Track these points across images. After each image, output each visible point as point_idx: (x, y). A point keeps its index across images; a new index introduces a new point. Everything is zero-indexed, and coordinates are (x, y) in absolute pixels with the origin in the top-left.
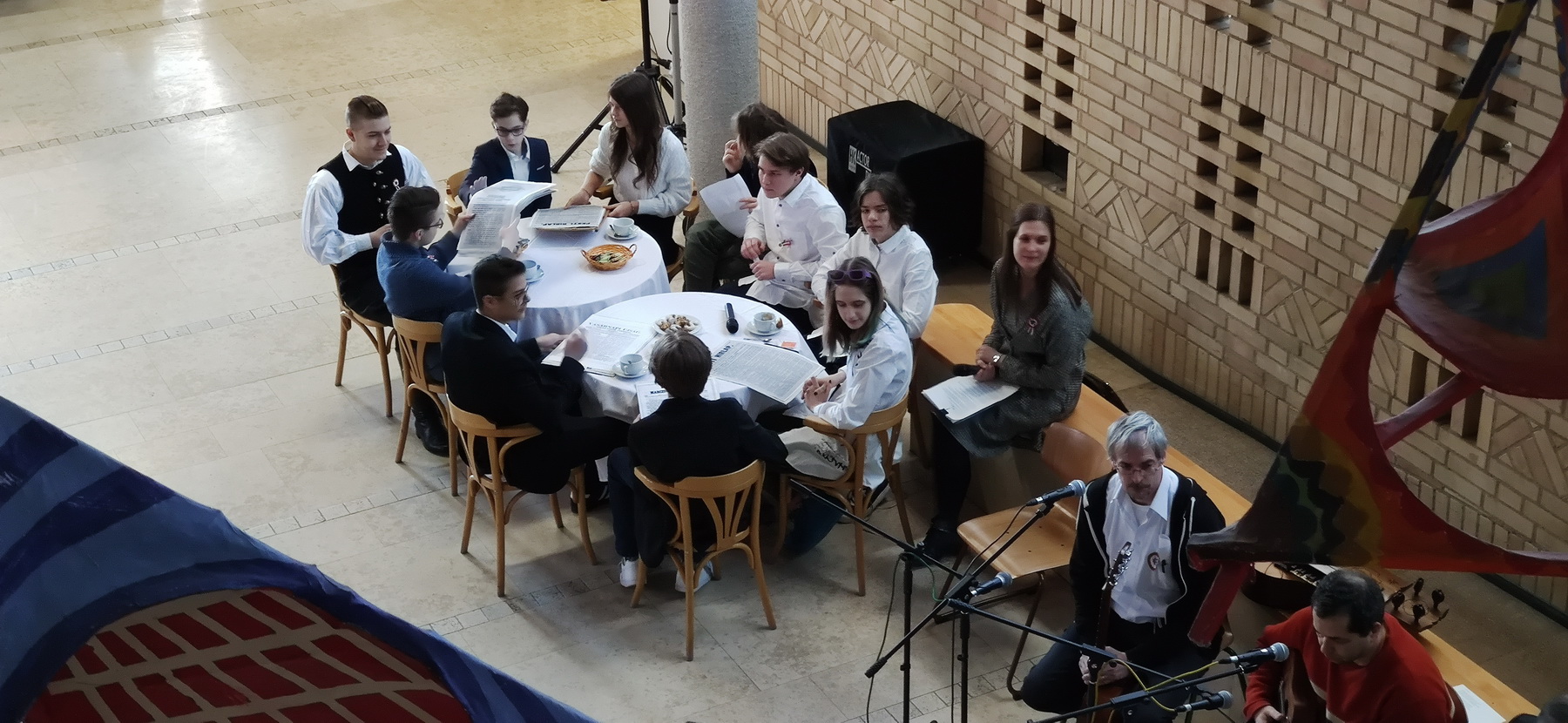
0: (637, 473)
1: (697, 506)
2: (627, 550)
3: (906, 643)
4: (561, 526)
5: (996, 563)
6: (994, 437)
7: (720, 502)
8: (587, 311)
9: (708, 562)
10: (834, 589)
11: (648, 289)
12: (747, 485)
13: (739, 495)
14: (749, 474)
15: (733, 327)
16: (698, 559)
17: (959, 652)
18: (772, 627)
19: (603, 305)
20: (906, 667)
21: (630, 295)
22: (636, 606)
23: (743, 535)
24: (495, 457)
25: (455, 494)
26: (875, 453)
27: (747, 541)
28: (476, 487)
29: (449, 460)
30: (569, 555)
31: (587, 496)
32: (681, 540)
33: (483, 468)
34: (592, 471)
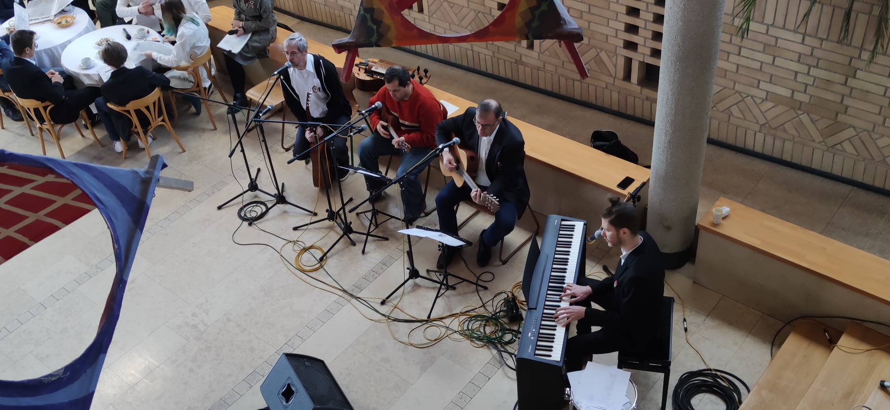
0: (109, 105)
1: (138, 112)
2: (115, 137)
4: (83, 136)
6: (250, 55)
7: (148, 108)
8: (64, 46)
10: (204, 130)
11: (87, 31)
12: (156, 98)
13: (154, 103)
15: (129, 38)
16: (145, 133)
18: (184, 151)
19: (70, 42)
20: (243, 151)
21: (80, 35)
22: (126, 158)
23: (161, 118)
25: (33, 135)
26: (204, 73)
27: (163, 120)
28: (41, 129)
29: (25, 122)
30: (91, 146)
31: (90, 121)
32: (136, 127)
33: (42, 121)
34: (89, 112)
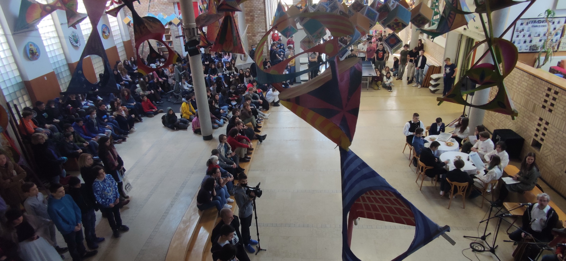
0: (447, 179)
1: (455, 186)
2: (442, 189)
3: (488, 220)
4: (432, 182)
5: (510, 212)
6: (514, 189)
7: (460, 187)
8: (444, 152)
9: (455, 195)
10: (477, 206)
11: (455, 150)
12: (465, 185)
13: (463, 187)
14: (466, 184)
15: (468, 160)
16: (454, 194)
17: (498, 224)
18: (464, 208)
19: (447, 151)
20: (487, 223)
21: (452, 151)
22: (441, 198)
23: (463, 193)
24: (424, 170)
25: (417, 173)
27: (463, 194)
28: (420, 173)
29: (417, 168)
30: (432, 187)
31: (437, 179)
32: (451, 191)
33: (422, 171)
34: (439, 176)
